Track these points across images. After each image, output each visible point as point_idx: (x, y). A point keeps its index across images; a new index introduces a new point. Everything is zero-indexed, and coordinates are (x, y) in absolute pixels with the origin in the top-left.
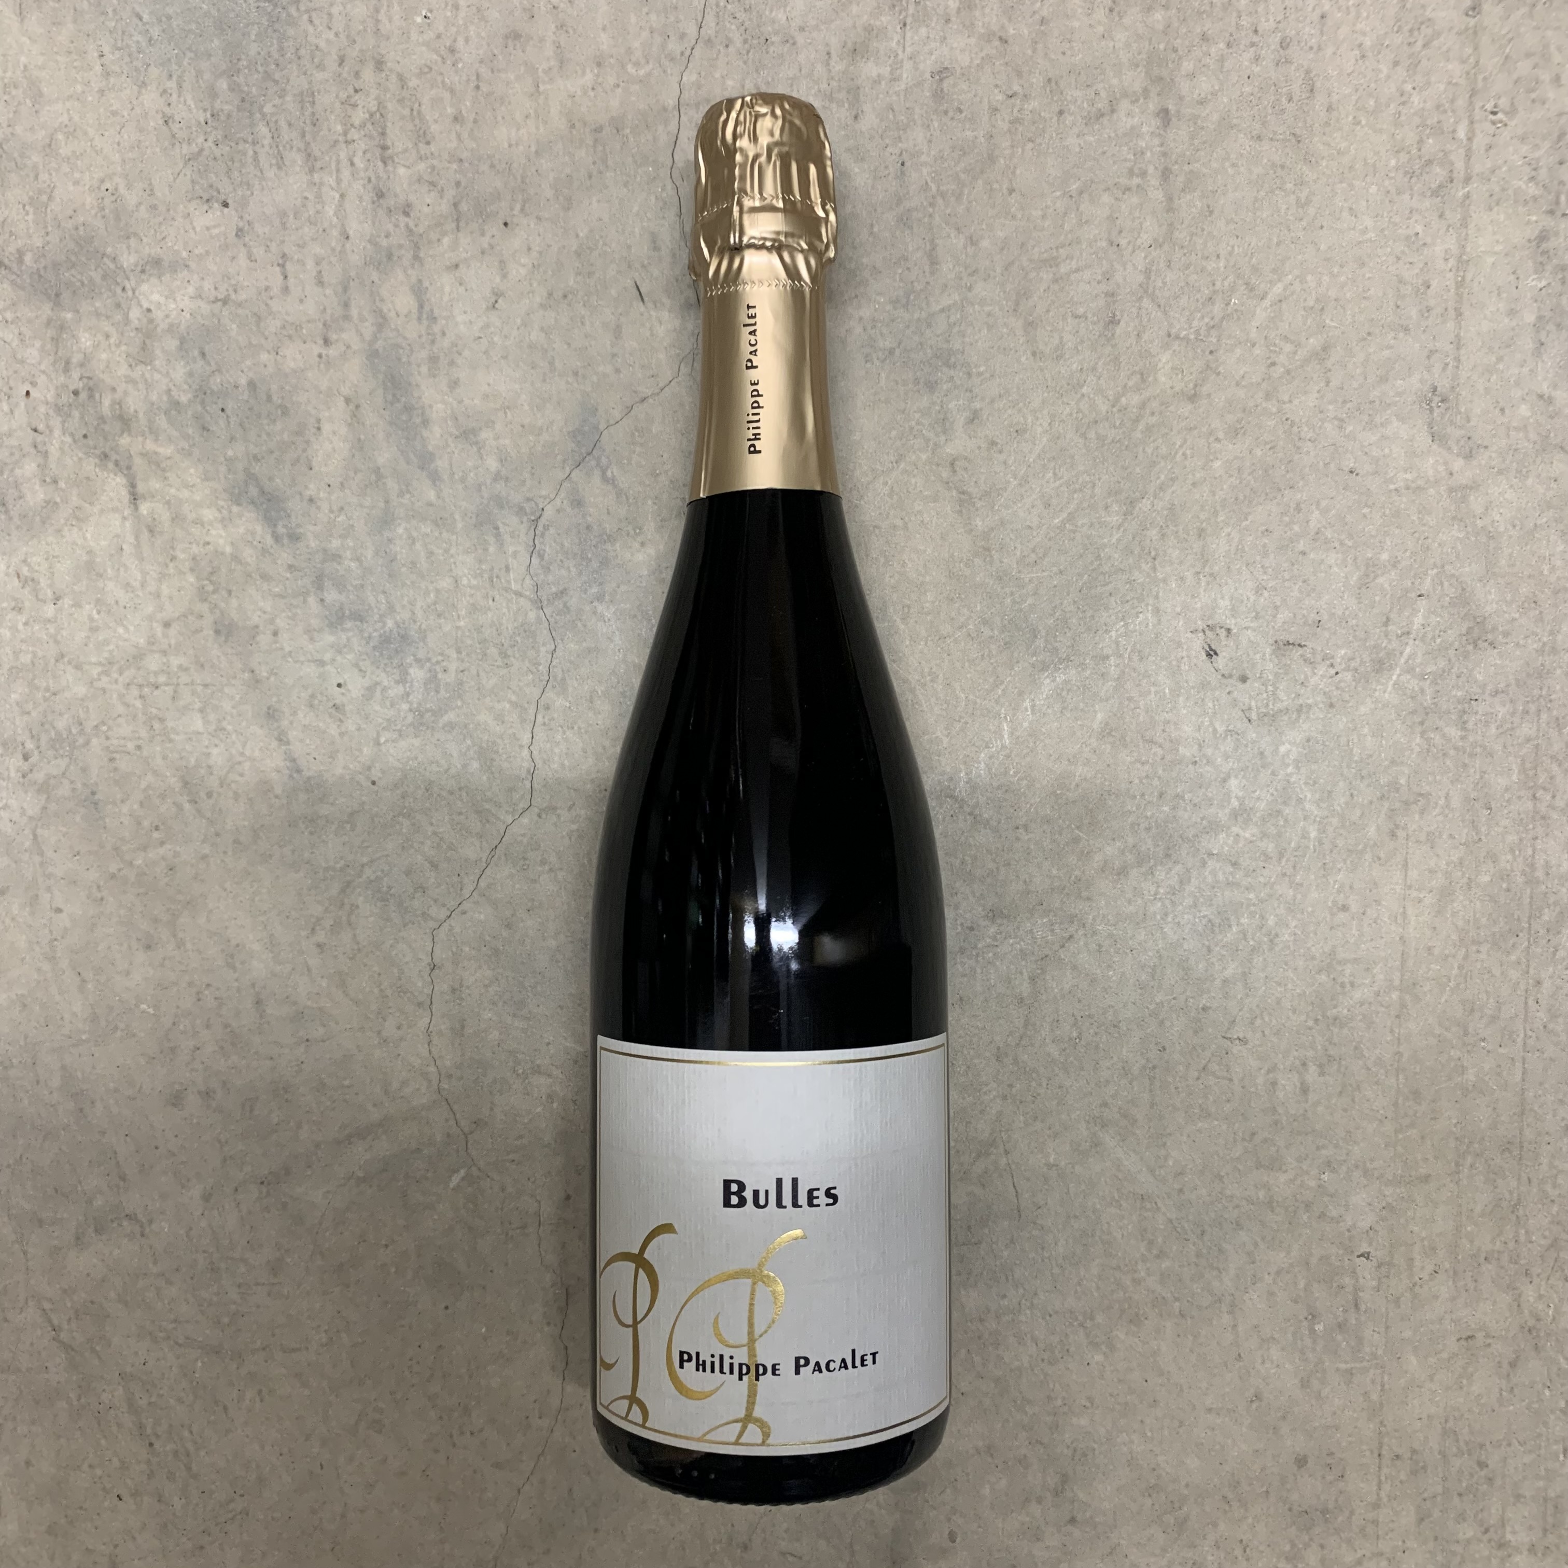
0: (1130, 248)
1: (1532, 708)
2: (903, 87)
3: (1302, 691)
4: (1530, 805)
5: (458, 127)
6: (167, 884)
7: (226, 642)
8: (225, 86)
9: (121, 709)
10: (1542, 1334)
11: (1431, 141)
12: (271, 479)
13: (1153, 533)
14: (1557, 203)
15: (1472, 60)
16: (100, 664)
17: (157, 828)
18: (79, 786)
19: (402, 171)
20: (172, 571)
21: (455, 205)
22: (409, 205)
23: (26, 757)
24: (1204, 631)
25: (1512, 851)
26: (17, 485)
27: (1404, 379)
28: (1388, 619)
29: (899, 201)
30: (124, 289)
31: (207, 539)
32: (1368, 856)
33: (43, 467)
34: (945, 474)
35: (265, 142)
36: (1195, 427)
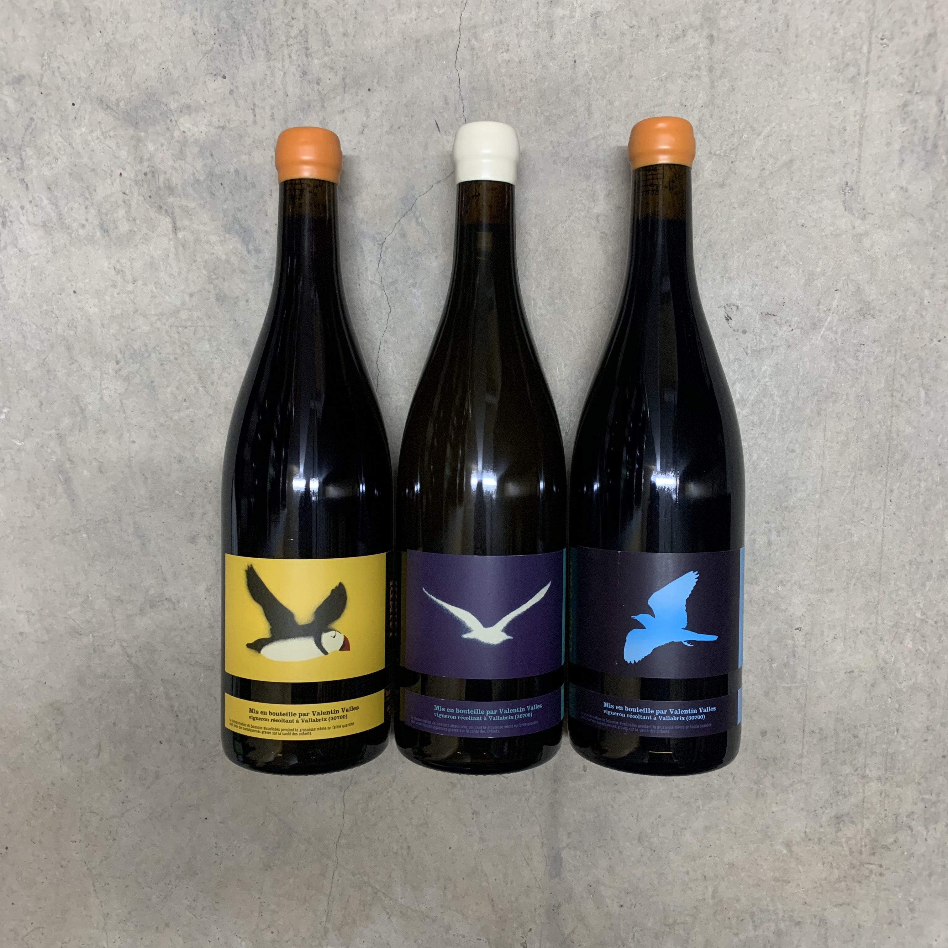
0: (692, 107)
1: (893, 349)
2: (576, 21)
3: (774, 339)
4: (890, 399)
5: (345, 39)
6: (190, 429)
7: (222, 305)
8: (225, 15)
9: (167, 338)
10: (888, 671)
11: (849, 53)
12: (246, 220)
14: (913, 86)
15: (872, 11)
16: (157, 315)
17: (185, 400)
18: (145, 378)
19: (316, 61)
20: (194, 268)
21: (344, 79)
22: (319, 79)
23: (117, 363)
24: (725, 307)
25: (880, 423)
26: (114, 222)
27: (831, 178)
28: (819, 302)
29: (573, 81)
30: (171, 121)
31: (213, 251)
32: (806, 425)
33: (128, 212)
34: (594, 223)
35: (245, 45)
36: (723, 201)
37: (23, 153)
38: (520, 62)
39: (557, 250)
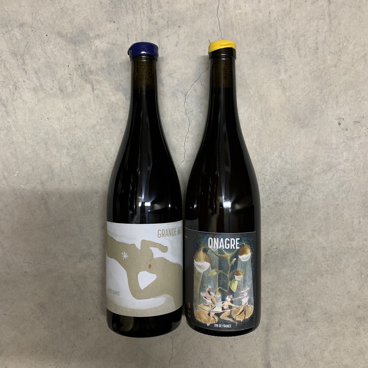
0: (321, 32)
3: (360, 133)
5: (168, 4)
6: (101, 179)
7: (115, 123)
9: (90, 138)
12: (125, 85)
13: (326, 97)
16: (85, 128)
17: (99, 166)
18: (80, 156)
19: (155, 14)
20: (102, 107)
21: (168, 22)
22: (157, 22)
23: (68, 150)
24: (338, 119)
26: (66, 87)
29: (269, 22)
30: (91, 42)
31: (110, 99)
33: (72, 83)
34: (280, 83)
35: (124, 8)
36: (336, 73)
37: (24, 57)
38: (246, 14)
39: (264, 95)
